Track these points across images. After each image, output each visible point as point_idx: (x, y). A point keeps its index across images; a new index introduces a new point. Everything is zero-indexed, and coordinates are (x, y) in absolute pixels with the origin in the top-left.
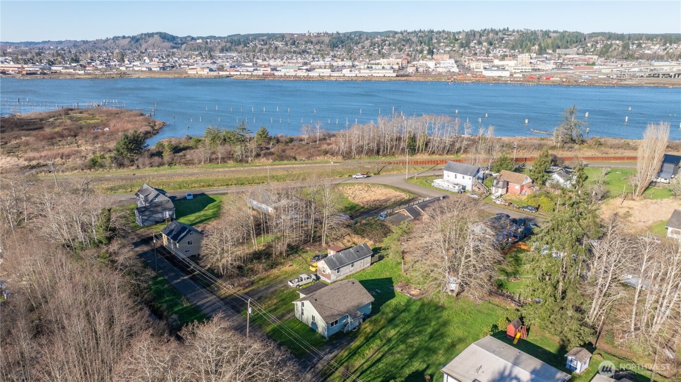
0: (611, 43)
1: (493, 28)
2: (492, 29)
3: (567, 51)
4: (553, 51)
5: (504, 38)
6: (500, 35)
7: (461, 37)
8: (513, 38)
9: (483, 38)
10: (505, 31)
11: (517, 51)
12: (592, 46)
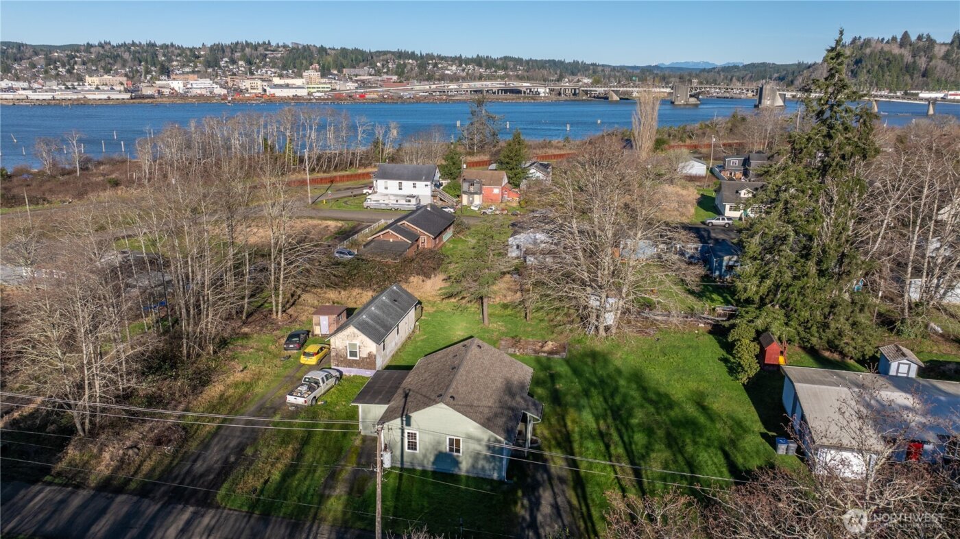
0: (404, 63)
1: (249, 41)
2: (246, 42)
3: (357, 71)
4: (339, 72)
5: (266, 55)
6: (261, 50)
7: (202, 53)
8: (279, 55)
9: (238, 55)
10: (266, 46)
11: (290, 71)
12: (383, 65)
